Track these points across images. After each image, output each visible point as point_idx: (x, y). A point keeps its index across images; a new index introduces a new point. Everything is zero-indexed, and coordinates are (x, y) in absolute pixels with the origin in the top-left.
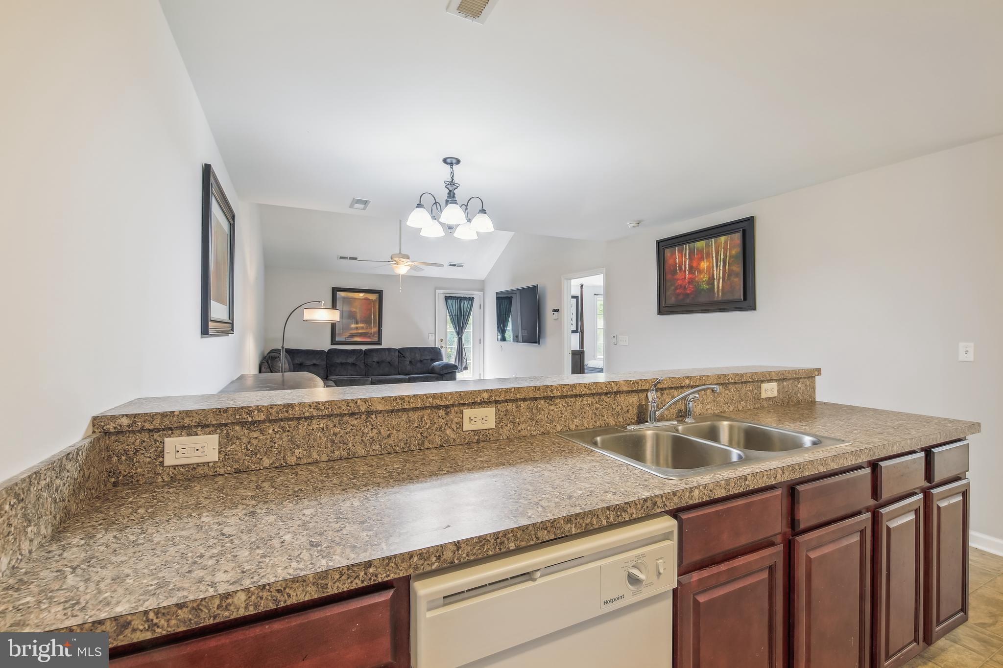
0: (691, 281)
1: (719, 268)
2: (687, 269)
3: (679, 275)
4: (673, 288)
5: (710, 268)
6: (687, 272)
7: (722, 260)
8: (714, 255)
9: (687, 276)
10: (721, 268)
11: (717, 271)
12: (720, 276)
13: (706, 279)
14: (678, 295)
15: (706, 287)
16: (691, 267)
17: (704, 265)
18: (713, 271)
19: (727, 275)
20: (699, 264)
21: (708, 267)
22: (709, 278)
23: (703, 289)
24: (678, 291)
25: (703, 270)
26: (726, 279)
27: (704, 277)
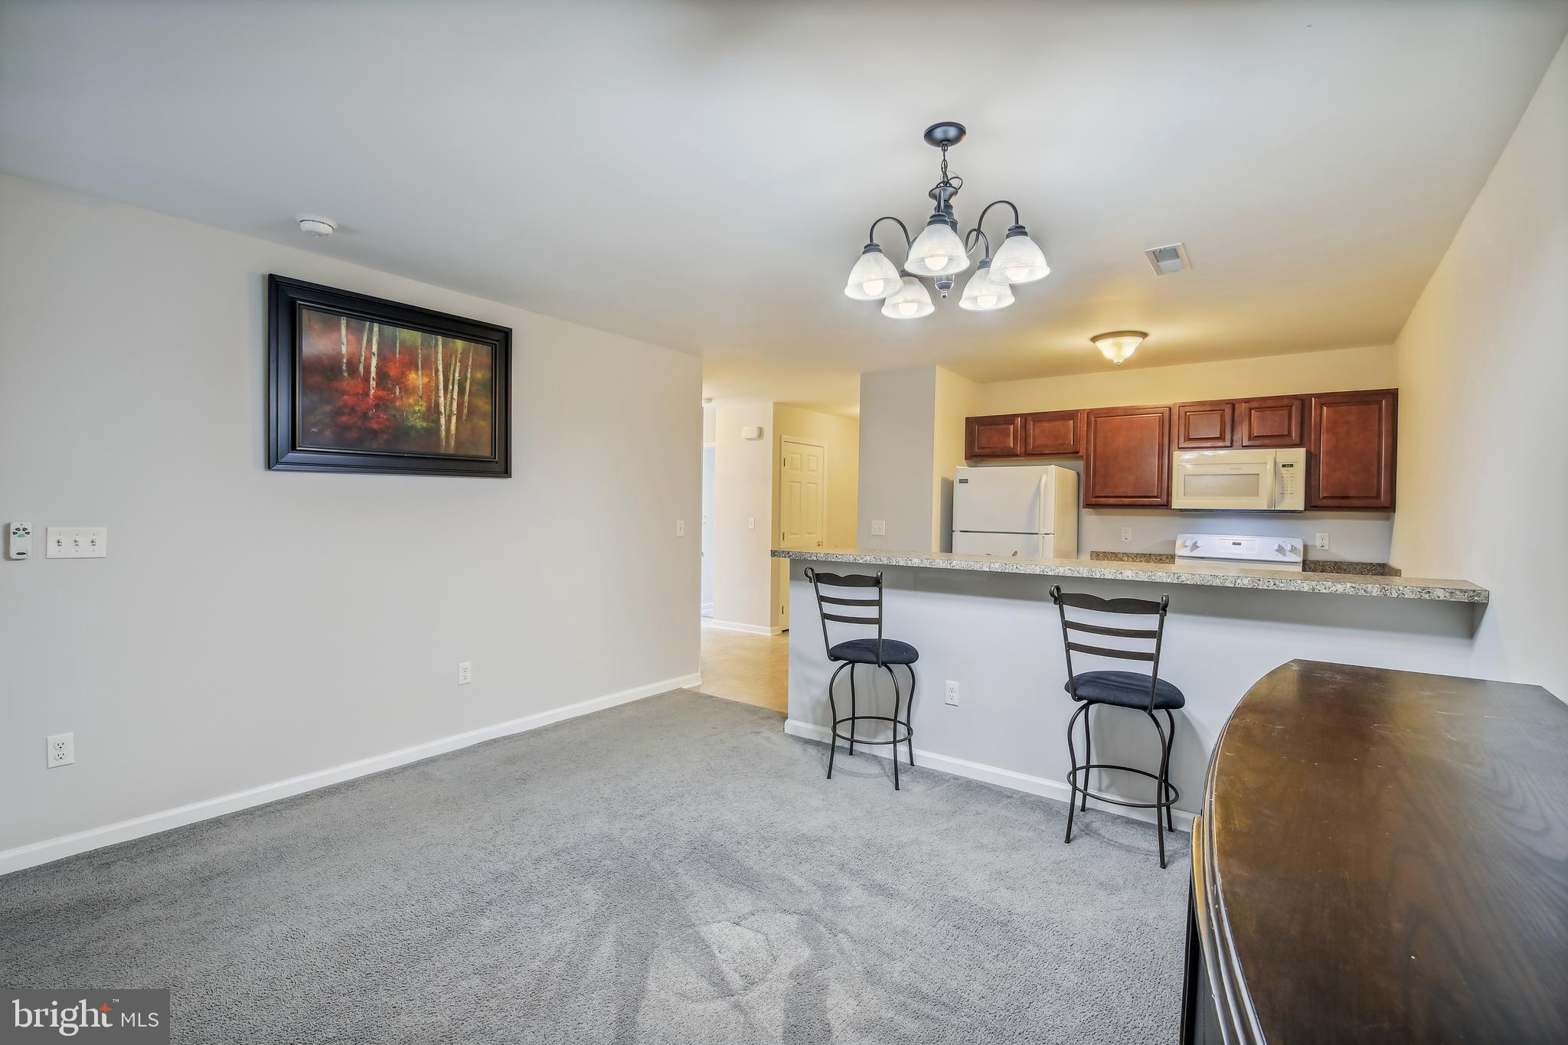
0: (381, 404)
1: (449, 396)
2: (373, 374)
3: (346, 383)
4: (328, 409)
5: (430, 391)
6: (373, 383)
7: (456, 382)
8: (440, 368)
9: (372, 392)
10: (455, 396)
11: (445, 399)
12: (451, 411)
13: (421, 407)
14: (347, 428)
15: (420, 424)
16: (382, 375)
17: (417, 379)
18: (437, 396)
19: (465, 411)
20: (403, 375)
21: (426, 386)
22: (429, 409)
23: (413, 427)
24: (344, 419)
25: (415, 389)
26: (464, 418)
27: (417, 404)
